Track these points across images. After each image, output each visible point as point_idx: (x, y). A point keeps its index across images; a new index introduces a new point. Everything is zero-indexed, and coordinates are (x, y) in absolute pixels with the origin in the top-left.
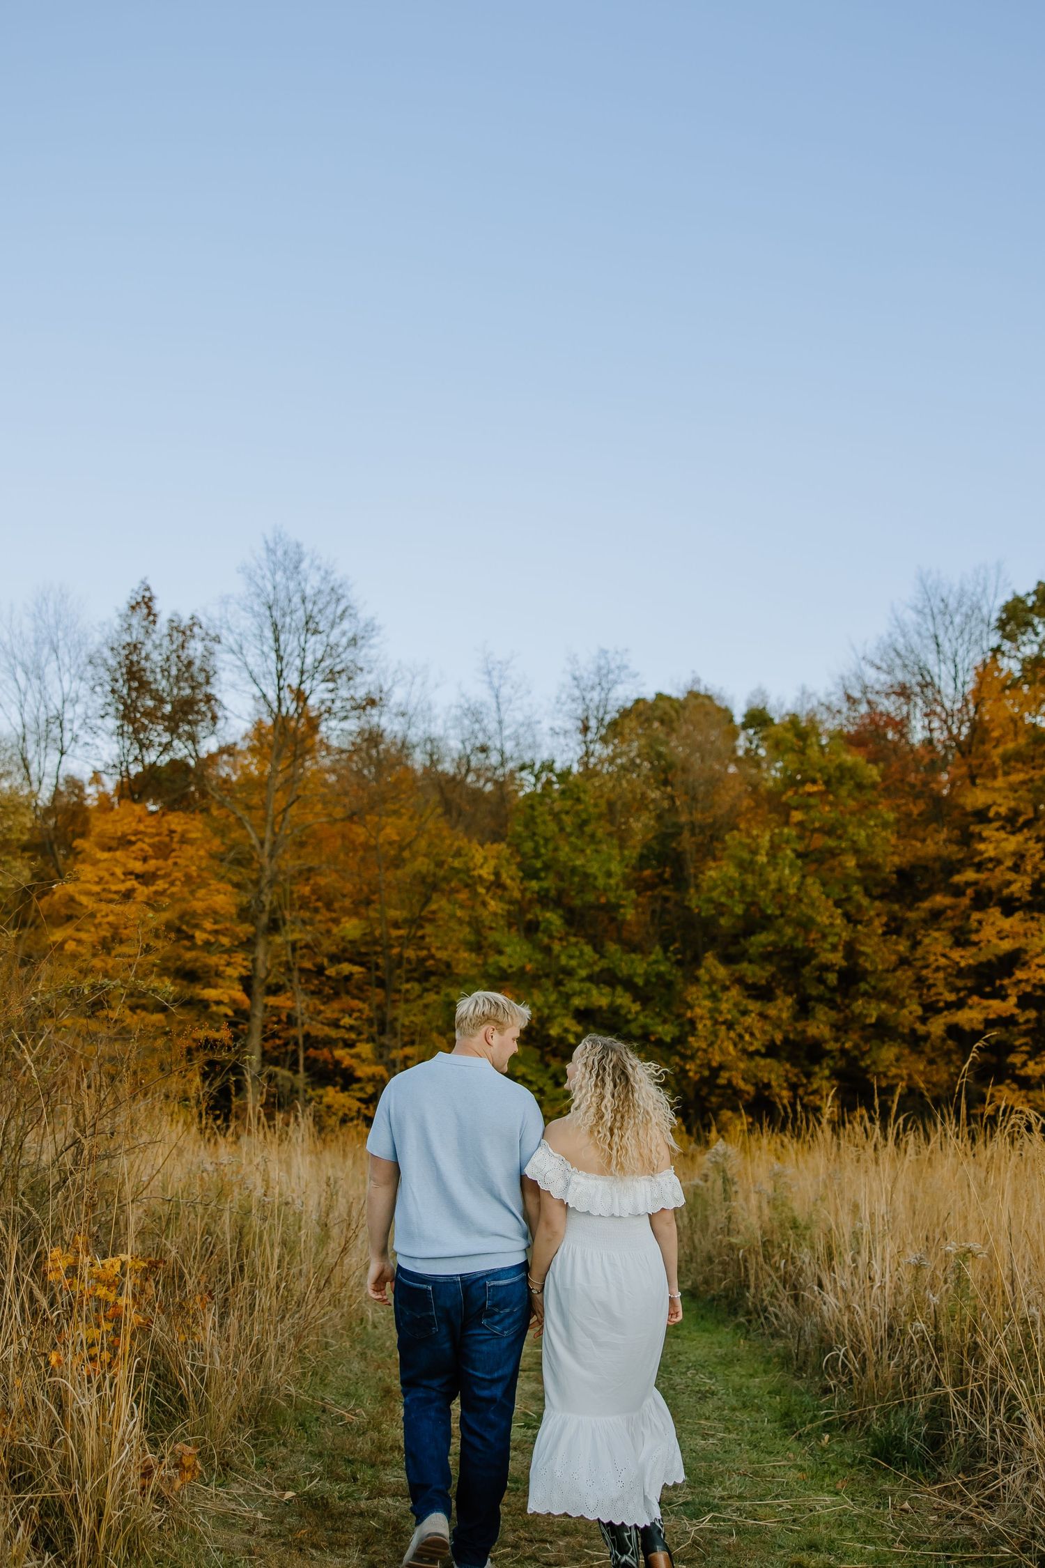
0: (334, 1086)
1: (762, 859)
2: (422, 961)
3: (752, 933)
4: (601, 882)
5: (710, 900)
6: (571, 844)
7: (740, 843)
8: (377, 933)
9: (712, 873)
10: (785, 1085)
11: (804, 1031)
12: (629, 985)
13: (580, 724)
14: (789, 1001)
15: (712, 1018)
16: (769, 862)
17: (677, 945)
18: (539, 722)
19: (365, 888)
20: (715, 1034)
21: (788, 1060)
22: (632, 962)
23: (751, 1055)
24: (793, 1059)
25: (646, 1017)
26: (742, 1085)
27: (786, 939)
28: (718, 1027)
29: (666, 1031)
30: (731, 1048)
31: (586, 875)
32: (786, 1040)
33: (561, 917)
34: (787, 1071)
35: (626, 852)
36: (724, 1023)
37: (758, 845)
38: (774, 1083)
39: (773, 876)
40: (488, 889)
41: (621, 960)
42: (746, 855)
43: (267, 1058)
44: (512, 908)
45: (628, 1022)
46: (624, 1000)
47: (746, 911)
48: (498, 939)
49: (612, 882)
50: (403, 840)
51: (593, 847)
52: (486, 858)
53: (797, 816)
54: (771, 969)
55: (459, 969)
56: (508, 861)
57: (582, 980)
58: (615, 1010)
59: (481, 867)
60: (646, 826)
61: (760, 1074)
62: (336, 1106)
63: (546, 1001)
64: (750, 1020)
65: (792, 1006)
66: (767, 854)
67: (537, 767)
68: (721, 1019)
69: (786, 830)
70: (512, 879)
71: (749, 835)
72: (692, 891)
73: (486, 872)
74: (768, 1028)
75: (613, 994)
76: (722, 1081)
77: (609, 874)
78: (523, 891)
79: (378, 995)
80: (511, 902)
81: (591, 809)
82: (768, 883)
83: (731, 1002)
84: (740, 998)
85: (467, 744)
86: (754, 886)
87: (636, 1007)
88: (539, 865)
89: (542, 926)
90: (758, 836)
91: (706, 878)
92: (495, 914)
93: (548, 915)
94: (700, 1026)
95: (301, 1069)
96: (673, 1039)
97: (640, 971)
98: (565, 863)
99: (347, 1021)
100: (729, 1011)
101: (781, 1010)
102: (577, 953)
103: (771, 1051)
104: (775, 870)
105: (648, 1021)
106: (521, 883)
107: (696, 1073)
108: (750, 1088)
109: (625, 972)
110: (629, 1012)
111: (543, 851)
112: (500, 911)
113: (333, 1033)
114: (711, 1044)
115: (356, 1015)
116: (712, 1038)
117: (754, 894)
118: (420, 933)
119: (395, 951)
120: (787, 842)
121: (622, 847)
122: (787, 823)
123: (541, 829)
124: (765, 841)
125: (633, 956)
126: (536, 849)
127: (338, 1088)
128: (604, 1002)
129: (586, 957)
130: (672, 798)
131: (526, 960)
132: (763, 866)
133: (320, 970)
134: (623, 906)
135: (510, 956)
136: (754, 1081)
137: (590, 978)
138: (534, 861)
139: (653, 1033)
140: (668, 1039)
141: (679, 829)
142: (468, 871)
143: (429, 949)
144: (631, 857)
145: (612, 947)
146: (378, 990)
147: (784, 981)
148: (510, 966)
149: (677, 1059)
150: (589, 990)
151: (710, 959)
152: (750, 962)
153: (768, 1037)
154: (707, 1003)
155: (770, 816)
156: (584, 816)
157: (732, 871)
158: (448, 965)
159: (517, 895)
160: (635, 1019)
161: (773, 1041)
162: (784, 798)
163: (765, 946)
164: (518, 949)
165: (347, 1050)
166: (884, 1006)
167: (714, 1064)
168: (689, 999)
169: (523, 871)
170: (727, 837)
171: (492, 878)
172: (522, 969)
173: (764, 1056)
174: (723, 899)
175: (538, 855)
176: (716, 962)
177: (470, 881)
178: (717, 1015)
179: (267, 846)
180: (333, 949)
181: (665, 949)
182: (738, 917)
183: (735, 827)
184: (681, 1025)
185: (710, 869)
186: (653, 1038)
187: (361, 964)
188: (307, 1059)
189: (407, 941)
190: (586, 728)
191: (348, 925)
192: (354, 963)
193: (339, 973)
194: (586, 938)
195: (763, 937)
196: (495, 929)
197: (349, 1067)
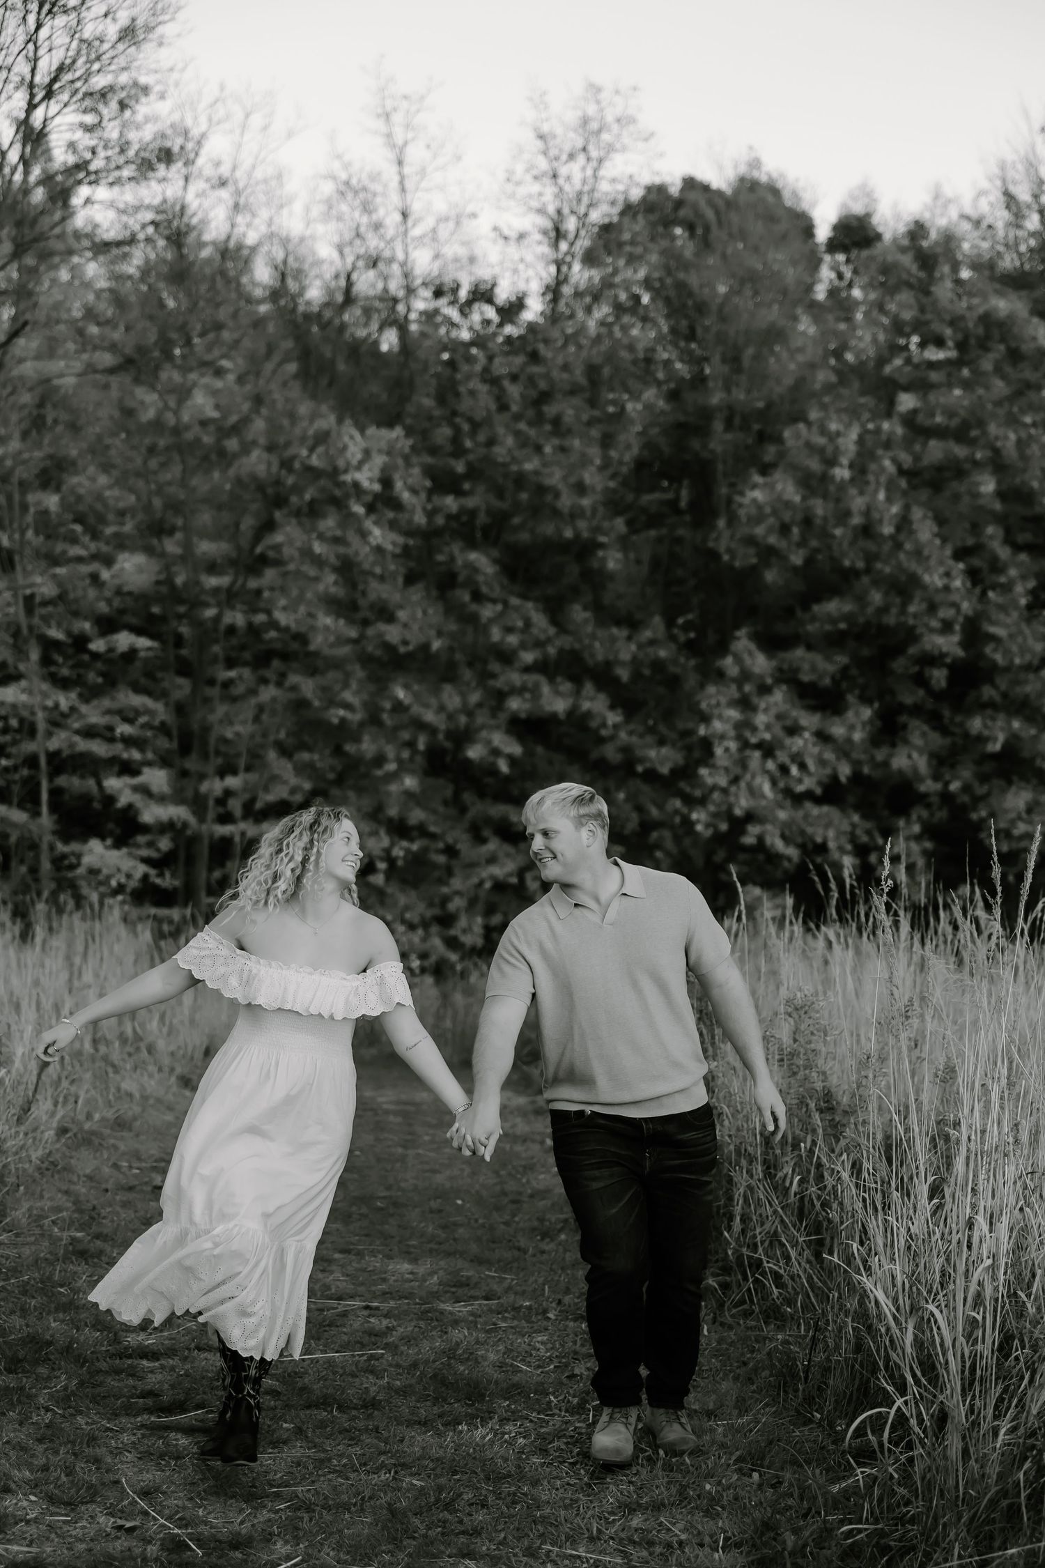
0: (103, 838)
1: (842, 473)
2: (254, 631)
3: (818, 600)
4: (566, 501)
5: (751, 541)
6: (517, 434)
7: (808, 445)
8: (179, 580)
9: (758, 494)
10: (849, 847)
11: (886, 764)
12: (603, 678)
13: (549, 225)
14: (867, 713)
15: (739, 738)
16: (852, 480)
17: (690, 616)
18: (474, 216)
19: (157, 503)
20: (743, 764)
21: (857, 808)
22: (613, 640)
23: (797, 799)
24: (866, 810)
25: (631, 733)
26: (779, 845)
27: (870, 610)
28: (748, 752)
29: (663, 758)
30: (767, 788)
31: (541, 490)
32: (856, 777)
33: (496, 561)
34: (854, 826)
35: (613, 454)
36: (759, 746)
37: (837, 448)
38: (832, 845)
39: (858, 503)
40: (371, 509)
41: (593, 637)
42: (815, 465)
44: (411, 542)
45: (602, 741)
46: (595, 703)
47: (809, 561)
48: (384, 596)
49: (586, 502)
50: (224, 418)
51: (556, 441)
52: (367, 453)
53: (907, 402)
54: (842, 659)
55: (317, 642)
56: (406, 458)
57: (527, 669)
58: (578, 720)
59: (359, 467)
60: (648, 407)
61: (810, 830)
62: (105, 871)
63: (465, 703)
64: (800, 743)
65: (871, 721)
66: (851, 466)
67: (463, 294)
68: (753, 740)
69: (886, 426)
70: (414, 491)
71: (823, 431)
72: (721, 523)
73: (367, 478)
74: (829, 755)
75: (578, 693)
76: (749, 840)
77: (580, 489)
78: (431, 514)
79: (182, 687)
80: (408, 534)
81: (555, 374)
82: (848, 514)
83: (773, 711)
84: (788, 706)
85: (347, 250)
86: (825, 519)
87: (613, 718)
88: (460, 467)
89: (461, 578)
90: (838, 434)
91: (746, 501)
92: (379, 550)
93: (473, 556)
94: (719, 751)
95: (44, 809)
96: (673, 771)
97: (625, 656)
98: (504, 465)
99: (123, 729)
100: (768, 727)
101: (852, 728)
102: (520, 624)
103: (831, 793)
104: (861, 493)
105: (634, 739)
106: (429, 500)
107: (707, 826)
108: (792, 852)
109: (600, 657)
110: (604, 725)
111: (468, 444)
112: (390, 547)
113: (98, 748)
114: (735, 780)
115: (143, 720)
116: (738, 771)
117: (826, 535)
118: (253, 584)
119: (210, 613)
120: (888, 445)
121: (607, 441)
122: (889, 414)
123: (465, 405)
124: (849, 442)
125: (615, 631)
126: (456, 440)
127: (109, 842)
128: (560, 706)
129: (535, 631)
130: (697, 361)
131: (433, 633)
132: (842, 486)
133: (80, 642)
134: (602, 546)
135: (405, 626)
136: (799, 840)
137: (541, 667)
138: (452, 462)
139: (641, 760)
140: (665, 770)
141: (706, 414)
142: (334, 473)
143: (269, 612)
144: (621, 463)
145: (579, 614)
146: (181, 681)
147: (861, 681)
148: (405, 643)
149: (677, 803)
150: (537, 686)
151: (743, 642)
152: (809, 647)
153: (828, 771)
154: (734, 714)
155: (862, 400)
156: (543, 385)
157: (788, 489)
158: (301, 638)
159: (420, 519)
160: (612, 738)
161: (835, 778)
162: (888, 369)
163: (833, 621)
164: (419, 614)
165: (127, 780)
166: (1016, 724)
167: (738, 812)
168: (704, 706)
169: (433, 479)
170: (787, 434)
171: (377, 487)
172: (425, 647)
173: (818, 801)
174: (772, 540)
175: (458, 451)
176: (752, 646)
177: (337, 493)
178: (748, 734)
180: (103, 607)
181: (670, 623)
182: (795, 569)
183: (799, 417)
184: (689, 749)
185: (754, 487)
186: (640, 769)
187: (151, 636)
188: (55, 793)
189: (229, 597)
190: (558, 234)
191: (127, 565)
192: (139, 631)
193: (111, 650)
194: (536, 600)
195: (833, 606)
196: (382, 578)
197: (130, 806)
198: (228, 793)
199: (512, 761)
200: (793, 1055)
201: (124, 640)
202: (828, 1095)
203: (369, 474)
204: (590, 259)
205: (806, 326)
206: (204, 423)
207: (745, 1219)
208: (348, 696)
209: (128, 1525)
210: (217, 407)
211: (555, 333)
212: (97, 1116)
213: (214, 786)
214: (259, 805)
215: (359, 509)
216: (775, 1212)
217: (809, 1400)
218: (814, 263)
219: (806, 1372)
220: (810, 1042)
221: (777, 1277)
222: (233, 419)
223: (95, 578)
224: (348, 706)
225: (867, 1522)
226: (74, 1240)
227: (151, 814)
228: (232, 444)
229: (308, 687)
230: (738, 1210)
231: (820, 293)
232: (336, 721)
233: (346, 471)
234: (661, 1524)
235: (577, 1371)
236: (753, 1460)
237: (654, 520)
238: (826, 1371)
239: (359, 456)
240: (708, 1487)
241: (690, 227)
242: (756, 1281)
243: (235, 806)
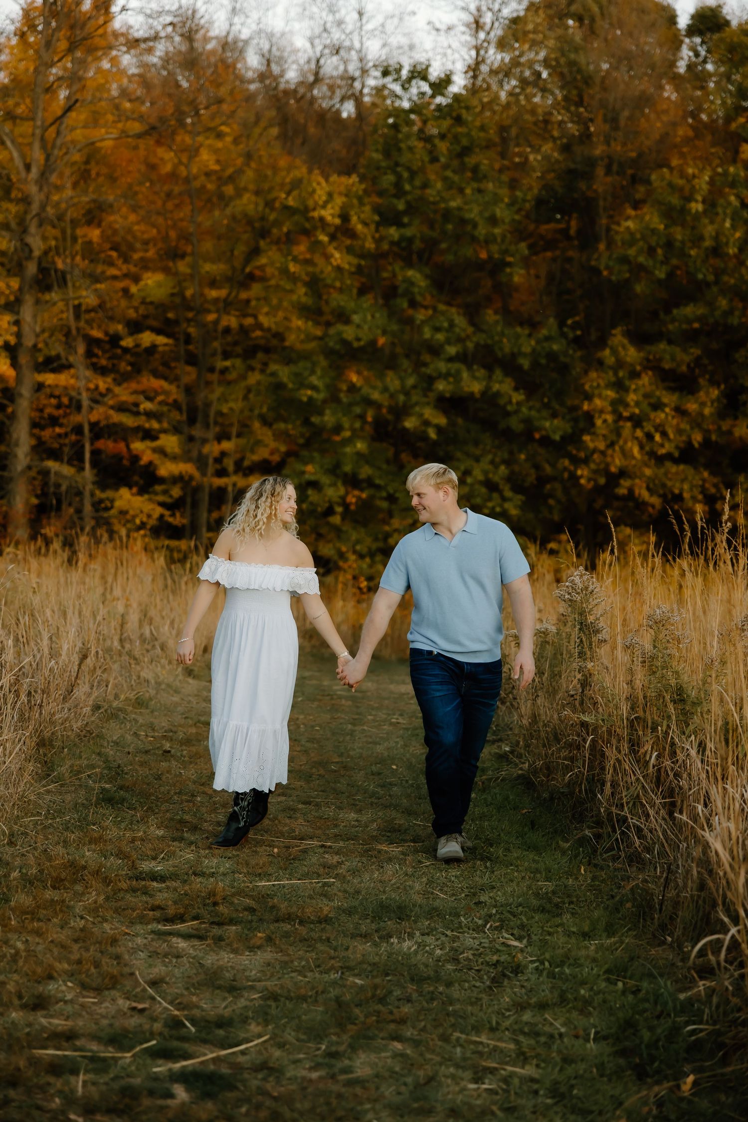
0: (130, 487)
1: (697, 207)
2: (244, 331)
3: (677, 306)
4: (482, 231)
5: (625, 260)
6: (445, 179)
7: (671, 185)
8: (189, 293)
9: (630, 224)
10: (700, 497)
11: (730, 433)
12: (510, 366)
13: (471, 19)
14: (715, 393)
15: (615, 412)
16: (705, 212)
17: (577, 318)
19: (173, 234)
20: (618, 432)
21: (706, 467)
22: (518, 337)
23: (660, 460)
24: (714, 467)
25: (530, 408)
26: (645, 495)
27: (718, 313)
28: (621, 423)
29: (555, 428)
30: (636, 451)
31: (463, 222)
32: (707, 443)
33: (427, 277)
34: (704, 480)
35: (519, 194)
36: (630, 418)
37: (693, 187)
38: (686, 495)
39: (709, 230)
40: (333, 237)
41: (502, 334)
42: (675, 200)
43: (42, 450)
44: (363, 263)
45: (508, 414)
46: (503, 386)
47: (671, 275)
48: (342, 303)
49: (497, 231)
50: (223, 170)
51: (475, 185)
52: (330, 195)
54: (696, 351)
55: (291, 339)
56: (360, 199)
57: (451, 360)
58: (490, 398)
59: (324, 207)
60: (546, 158)
61: (669, 484)
62: (131, 512)
63: (403, 386)
64: (663, 416)
65: (718, 399)
66: (704, 202)
67: (405, 73)
68: (626, 414)
69: (732, 169)
70: (365, 224)
71: (683, 174)
72: (602, 246)
73: (329, 214)
74: (685, 426)
75: (490, 377)
76: (622, 491)
77: (493, 221)
78: (378, 241)
79: (189, 374)
80: (362, 256)
81: (474, 133)
82: (701, 238)
83: (641, 392)
84: (654, 387)
86: (683, 242)
87: (518, 397)
88: (401, 206)
89: (400, 291)
90: (694, 176)
91: (622, 229)
92: (339, 269)
93: (410, 273)
94: (599, 422)
95: (87, 465)
96: (563, 438)
97: (527, 349)
98: (434, 203)
99: (146, 406)
100: (637, 404)
101: (703, 404)
102: (446, 325)
103: (686, 455)
104: (712, 222)
105: (533, 413)
106: (377, 230)
107: (589, 480)
108: (655, 501)
109: (507, 350)
110: (510, 402)
111: (407, 187)
112: (347, 267)
113: (128, 421)
114: (612, 445)
115: (160, 398)
116: (614, 438)
117: (683, 254)
118: (243, 295)
119: (211, 317)
120: (733, 185)
121: (513, 185)
122: (734, 161)
123: (405, 158)
124: (703, 182)
125: (519, 329)
126: (398, 185)
127: (135, 490)
128: (476, 388)
129: (457, 330)
130: (584, 123)
131: (379, 332)
132: (697, 217)
133: (115, 340)
134: (509, 264)
135: (358, 326)
136: (661, 492)
137: (463, 358)
138: (395, 201)
139: (539, 429)
140: (557, 437)
141: (591, 163)
142: (305, 211)
143: (255, 317)
144: (524, 201)
145: (491, 316)
146: (189, 369)
147: (710, 368)
148: (358, 339)
149: (566, 462)
150: (458, 372)
151: (618, 337)
152: (670, 342)
153: (684, 438)
154: (611, 394)
155: (713, 150)
156: (465, 142)
157: (656, 221)
158: (279, 336)
159: (370, 245)
160: (516, 412)
161: (689, 443)
162: (733, 126)
163: (690, 322)
164: (369, 317)
165: (148, 443)
167: (613, 470)
168: (587, 387)
169: (380, 214)
170: (653, 177)
171: (337, 221)
172: (373, 343)
173: (676, 461)
174: (642, 259)
175: (400, 193)
176: (626, 341)
177: (307, 225)
178: (621, 409)
179: (35, 169)
180: (132, 314)
181: (562, 324)
182: (659, 282)
183: (664, 163)
184: (576, 420)
185: (628, 218)
186: (537, 436)
187: (168, 335)
188: (95, 453)
189: (226, 305)
190: (478, 25)
191: (150, 282)
192: (158, 331)
193: (138, 345)
194: (458, 306)
195: (689, 310)
196: (341, 290)
197: (150, 463)
198: (223, 454)
199: (439, 429)
200: (652, 658)
202: (680, 690)
203: (332, 212)
204: (502, 45)
205: (669, 92)
206: (208, 174)
207: (614, 785)
208: (314, 380)
209: (140, 1006)
210: (218, 162)
211: (475, 102)
212: (122, 697)
213: (213, 449)
214: (246, 463)
216: (638, 779)
217: (663, 927)
218: (676, 44)
219: (661, 905)
220: (667, 648)
221: (639, 830)
222: (230, 171)
223: (126, 291)
224: (314, 388)
225: (707, 1023)
226: (103, 789)
227: (166, 469)
228: (229, 190)
229: (284, 373)
230: (609, 777)
231: (681, 67)
232: (305, 399)
233: (314, 209)
234: (545, 1020)
235: (482, 899)
236: (617, 971)
237: (550, 245)
238: (676, 904)
239: (324, 198)
240: (582, 992)
241: (580, 19)
242: (623, 833)
243: (229, 463)
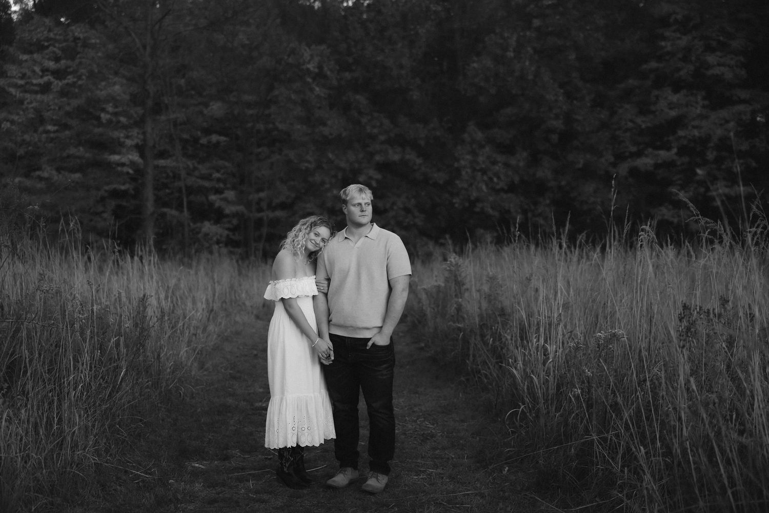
0: (209, 220)
1: (511, 54)
2: (268, 132)
3: (502, 107)
4: (395, 72)
5: (473, 85)
6: (374, 45)
7: (495, 43)
8: (236, 112)
9: (475, 65)
10: (520, 211)
11: (534, 175)
12: (414, 145)
14: (525, 154)
15: (472, 167)
16: (515, 57)
17: (449, 117)
19: (226, 80)
20: (474, 178)
21: (522, 194)
22: (417, 129)
23: (498, 192)
24: (526, 195)
25: (426, 167)
26: (491, 211)
27: (524, 111)
28: (475, 173)
29: (440, 177)
30: (484, 187)
31: (385, 68)
32: (521, 181)
33: (367, 98)
34: (521, 202)
35: (414, 51)
36: (480, 170)
37: (508, 44)
38: (512, 210)
39: (517, 67)
40: (314, 79)
41: (409, 128)
42: (499, 52)
43: (159, 202)
44: (331, 92)
45: (414, 171)
46: (411, 156)
47: (498, 92)
48: (321, 115)
49: (403, 72)
50: (251, 43)
51: (390, 47)
52: (312, 56)
53: (536, 22)
54: (513, 132)
55: (295, 136)
56: (328, 58)
57: (382, 143)
58: (404, 163)
59: (309, 62)
60: (428, 31)
61: (503, 204)
62: (211, 234)
63: (357, 158)
64: (497, 168)
65: (526, 158)
66: (514, 51)
68: (478, 168)
69: (528, 33)
70: (332, 71)
71: (502, 37)
72: (461, 78)
73: (312, 67)
74: (510, 173)
75: (403, 152)
76: (477, 209)
77: (401, 67)
78: (339, 80)
79: (239, 157)
80: (330, 89)
81: (388, 19)
82: (513, 71)
83: (485, 155)
84: (491, 153)
86: (504, 74)
87: (419, 161)
88: (350, 60)
89: (353, 106)
90: (508, 38)
91: (470, 68)
92: (318, 96)
93: (358, 97)
94: (463, 173)
95: (185, 210)
96: (444, 183)
97: (422, 135)
98: (369, 59)
99: (217, 175)
100: (484, 162)
101: (519, 161)
102: (379, 124)
103: (512, 188)
104: (519, 62)
105: (428, 170)
106: (338, 74)
107: (460, 204)
108: (496, 214)
109: (412, 136)
110: (415, 164)
111: (353, 50)
112: (323, 95)
113: (207, 184)
114: (471, 185)
115: (222, 171)
116: (472, 181)
117: (503, 80)
118: (267, 112)
119: (250, 125)
120: (529, 42)
121: (411, 47)
122: (529, 28)
123: (352, 34)
124: (513, 41)
125: (418, 125)
126: (348, 49)
127: (212, 222)
128: (396, 158)
129: (384, 127)
130: (448, 11)
131: (342, 130)
132: (510, 60)
133: (196, 140)
134: (411, 90)
135: (331, 127)
136: (498, 209)
137: (388, 142)
138: (347, 58)
139: (431, 178)
140: (441, 182)
141: (452, 32)
142: (298, 65)
143: (274, 124)
144: (417, 54)
145: (402, 119)
146: (238, 154)
147: (522, 141)
148: (331, 134)
149: (447, 196)
150: (386, 150)
151: (471, 127)
152: (500, 128)
153: (509, 179)
154: (469, 157)
155: (517, 23)
156: (383, 24)
157: (489, 63)
158: (288, 134)
159: (335, 83)
160: (418, 170)
161: (512, 182)
162: (528, 9)
163: (509, 117)
164: (337, 122)
165: (218, 196)
166: (588, 156)
167: (472, 198)
168: (456, 155)
169: (339, 66)
170: (486, 39)
171: (316, 70)
172: (340, 136)
173: (506, 192)
174: (482, 84)
175: (349, 53)
176: (476, 129)
177: (300, 73)
178: (475, 165)
179: (148, 49)
180: (205, 125)
181: (441, 120)
182: (492, 96)
183: (492, 31)
184: (451, 173)
185: (474, 62)
186: (431, 182)
187: (226, 135)
188: (189, 203)
189: (257, 118)
191: (214, 107)
192: (220, 134)
193: (209, 142)
194: (384, 113)
195: (509, 111)
196: (320, 108)
197: (220, 207)
198: (260, 200)
199: (377, 181)
201: (214, 138)
203: (313, 65)
206: (243, 46)
208: (309, 158)
210: (248, 39)
213: (254, 197)
214: (274, 204)
215: (309, 80)
217: (497, 415)
219: (496, 405)
221: (486, 376)
222: (255, 44)
223: (201, 113)
224: (309, 162)
227: (229, 209)
228: (255, 54)
229: (292, 155)
232: (304, 168)
233: (304, 64)
237: (433, 77)
239: (309, 58)
243: (264, 205)
